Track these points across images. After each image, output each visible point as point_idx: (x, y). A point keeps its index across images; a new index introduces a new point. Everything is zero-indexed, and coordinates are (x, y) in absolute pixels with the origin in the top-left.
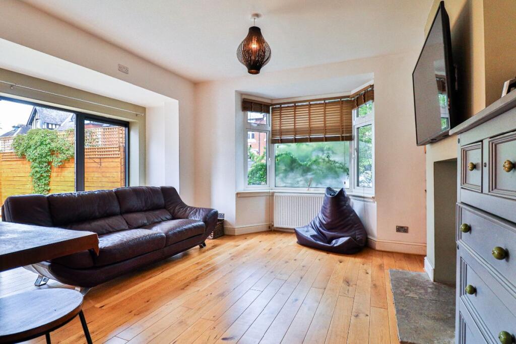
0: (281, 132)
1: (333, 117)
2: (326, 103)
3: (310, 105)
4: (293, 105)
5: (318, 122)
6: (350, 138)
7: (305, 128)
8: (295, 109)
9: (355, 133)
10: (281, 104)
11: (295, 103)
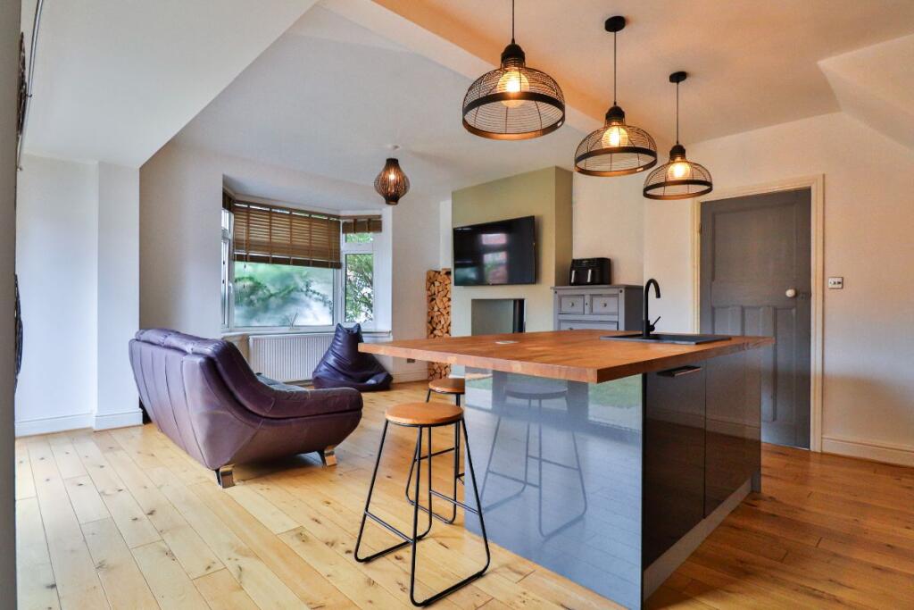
0: (250, 245)
1: (319, 238)
2: (310, 218)
3: (292, 215)
4: (268, 209)
5: (301, 241)
6: (338, 266)
7: (285, 244)
8: (271, 216)
9: (343, 260)
10: (249, 204)
11: (271, 207)
